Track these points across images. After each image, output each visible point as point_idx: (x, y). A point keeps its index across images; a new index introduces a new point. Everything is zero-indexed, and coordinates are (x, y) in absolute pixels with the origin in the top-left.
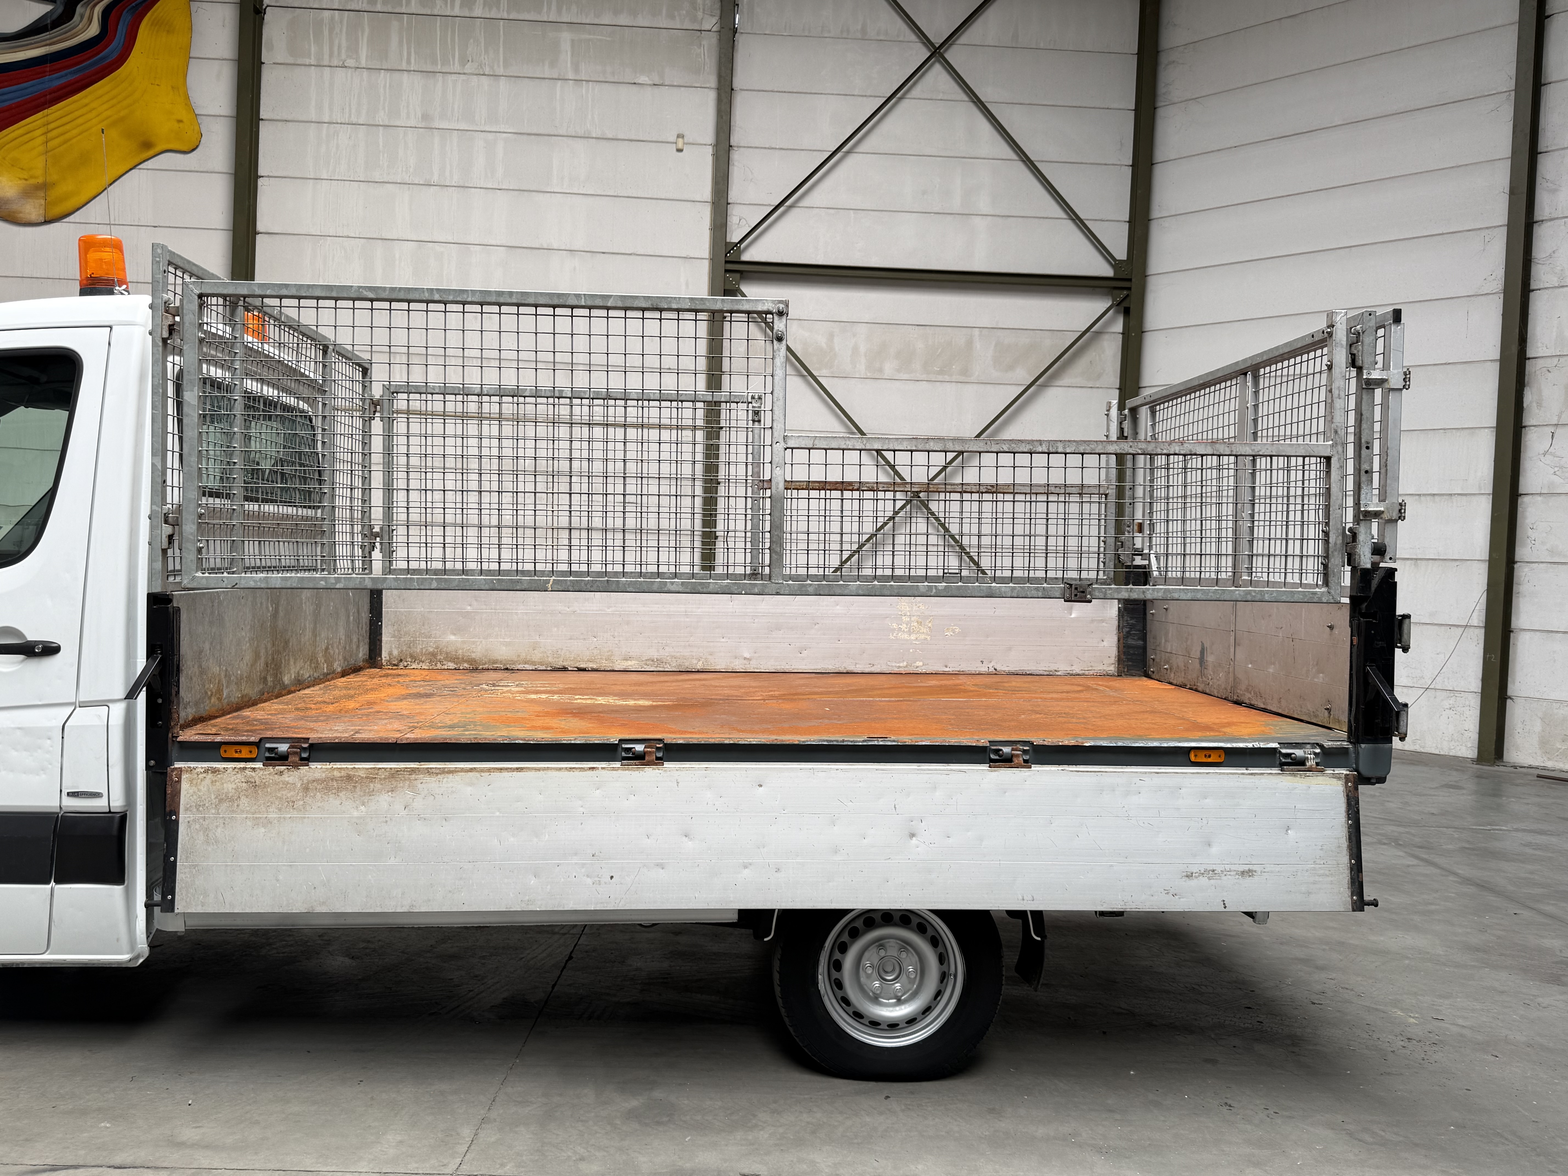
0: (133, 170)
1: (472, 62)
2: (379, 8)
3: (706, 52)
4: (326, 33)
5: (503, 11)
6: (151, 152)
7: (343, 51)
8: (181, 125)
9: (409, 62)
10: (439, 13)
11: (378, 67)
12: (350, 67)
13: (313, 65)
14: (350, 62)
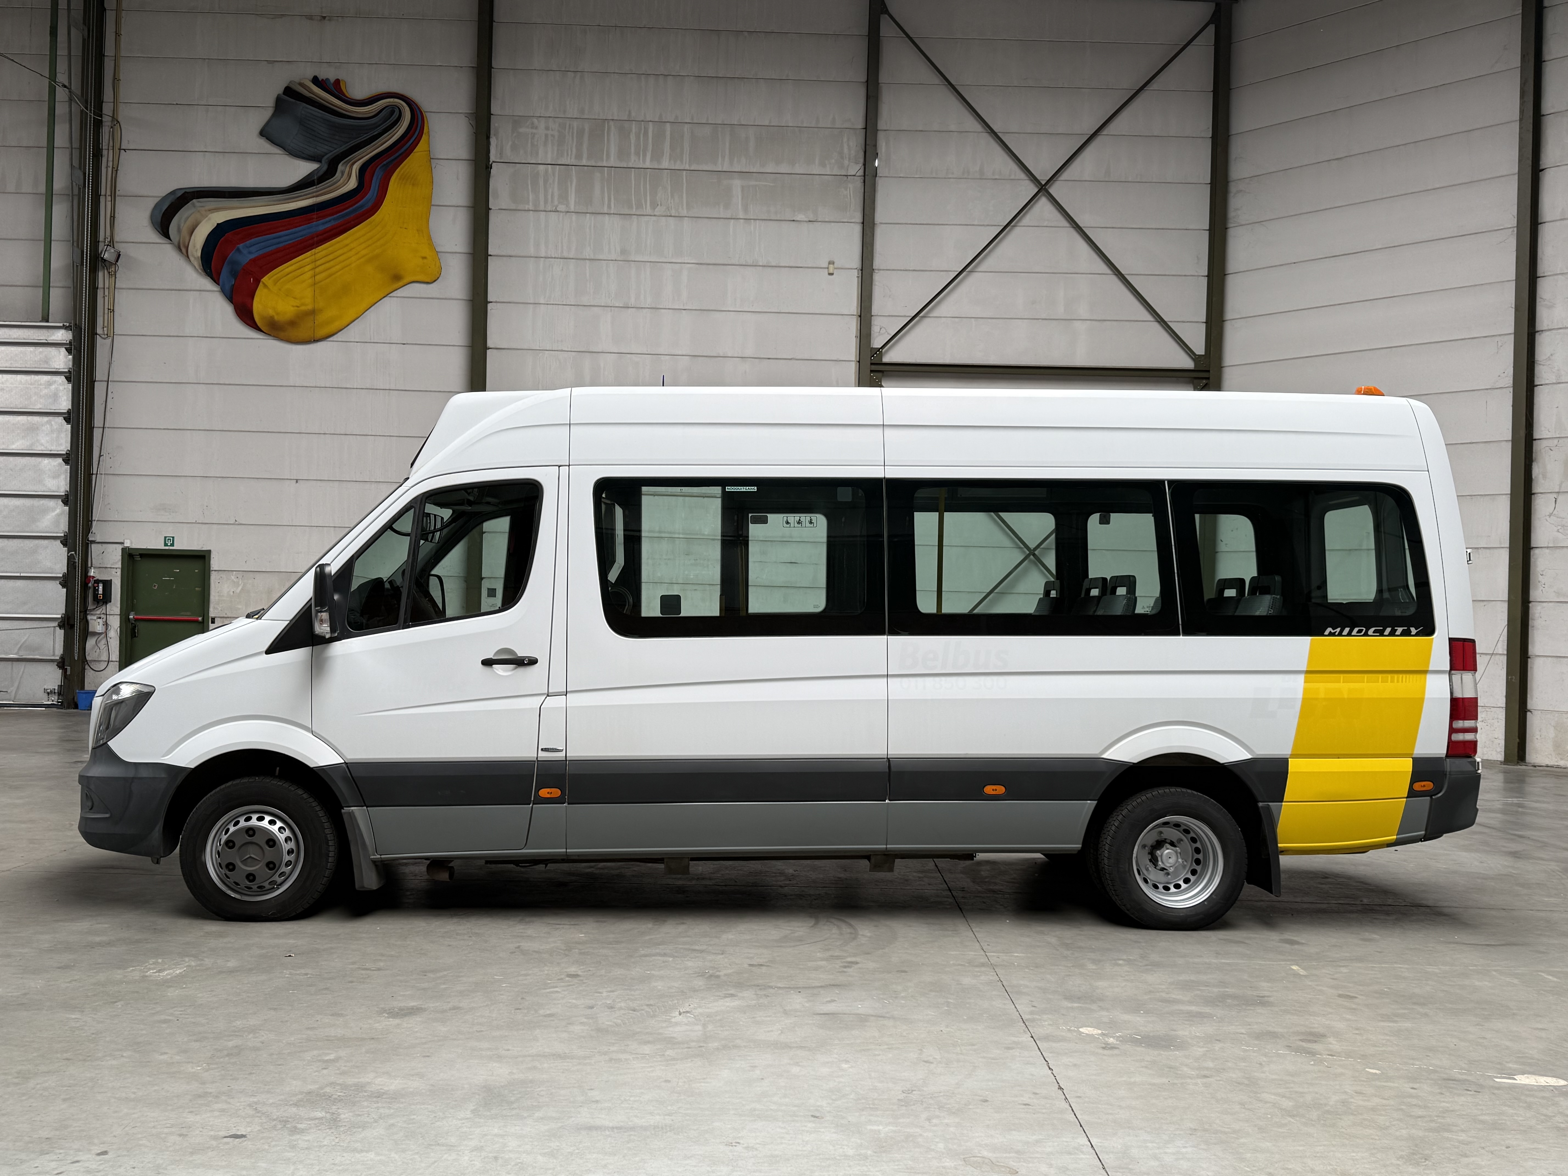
0: (385, 298)
1: (661, 205)
2: (584, 162)
3: (851, 192)
4: (541, 183)
5: (686, 163)
6: (401, 284)
7: (556, 198)
8: (425, 261)
9: (609, 207)
10: (634, 166)
11: (584, 211)
12: (561, 212)
13: (532, 210)
14: (562, 208)
